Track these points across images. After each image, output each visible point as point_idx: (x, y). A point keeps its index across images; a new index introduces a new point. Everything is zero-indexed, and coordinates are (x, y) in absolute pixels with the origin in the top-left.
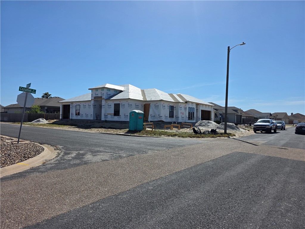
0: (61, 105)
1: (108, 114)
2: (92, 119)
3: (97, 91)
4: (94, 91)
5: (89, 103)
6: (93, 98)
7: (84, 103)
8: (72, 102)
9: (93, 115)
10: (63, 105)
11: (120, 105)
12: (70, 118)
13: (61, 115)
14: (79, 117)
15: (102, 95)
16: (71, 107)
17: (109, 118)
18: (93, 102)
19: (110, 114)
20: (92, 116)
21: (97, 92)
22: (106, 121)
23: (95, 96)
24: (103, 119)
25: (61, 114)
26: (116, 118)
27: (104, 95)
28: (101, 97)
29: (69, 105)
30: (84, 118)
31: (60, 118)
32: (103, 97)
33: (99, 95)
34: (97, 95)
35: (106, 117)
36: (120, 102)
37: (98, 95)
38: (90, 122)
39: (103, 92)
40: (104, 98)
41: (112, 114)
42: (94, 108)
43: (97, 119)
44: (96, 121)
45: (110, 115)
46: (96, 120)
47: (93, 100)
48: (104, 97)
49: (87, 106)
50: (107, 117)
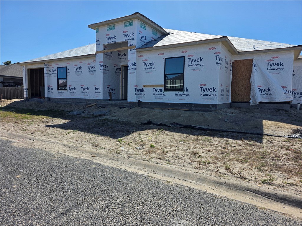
0: (24, 68)
1: (144, 86)
2: (100, 97)
3: (113, 28)
4: (104, 30)
5: (90, 61)
6: (101, 48)
7: (77, 63)
8: (48, 62)
9: (102, 89)
10: (28, 70)
11: (186, 60)
12: (46, 96)
13: (25, 91)
14: (66, 95)
15: (128, 38)
16: (45, 72)
17: (149, 97)
18: (100, 58)
19: (151, 86)
20: (101, 91)
21: (112, 33)
22: (140, 104)
23: (105, 43)
24: (132, 97)
25: (25, 88)
26: (171, 97)
27: (132, 37)
28: (125, 43)
29: (42, 70)
30: (79, 95)
31: (25, 96)
32: (130, 43)
33: (120, 39)
34: (111, 41)
35: (139, 93)
36: (186, 52)
37: (114, 40)
38: (96, 105)
39: (129, 30)
40: (133, 46)
41: (157, 86)
42: (103, 73)
43: (111, 97)
44: (110, 102)
45: (152, 89)
46: (109, 100)
47: (100, 52)
48: (135, 41)
49: (85, 69)
50: (142, 93)
